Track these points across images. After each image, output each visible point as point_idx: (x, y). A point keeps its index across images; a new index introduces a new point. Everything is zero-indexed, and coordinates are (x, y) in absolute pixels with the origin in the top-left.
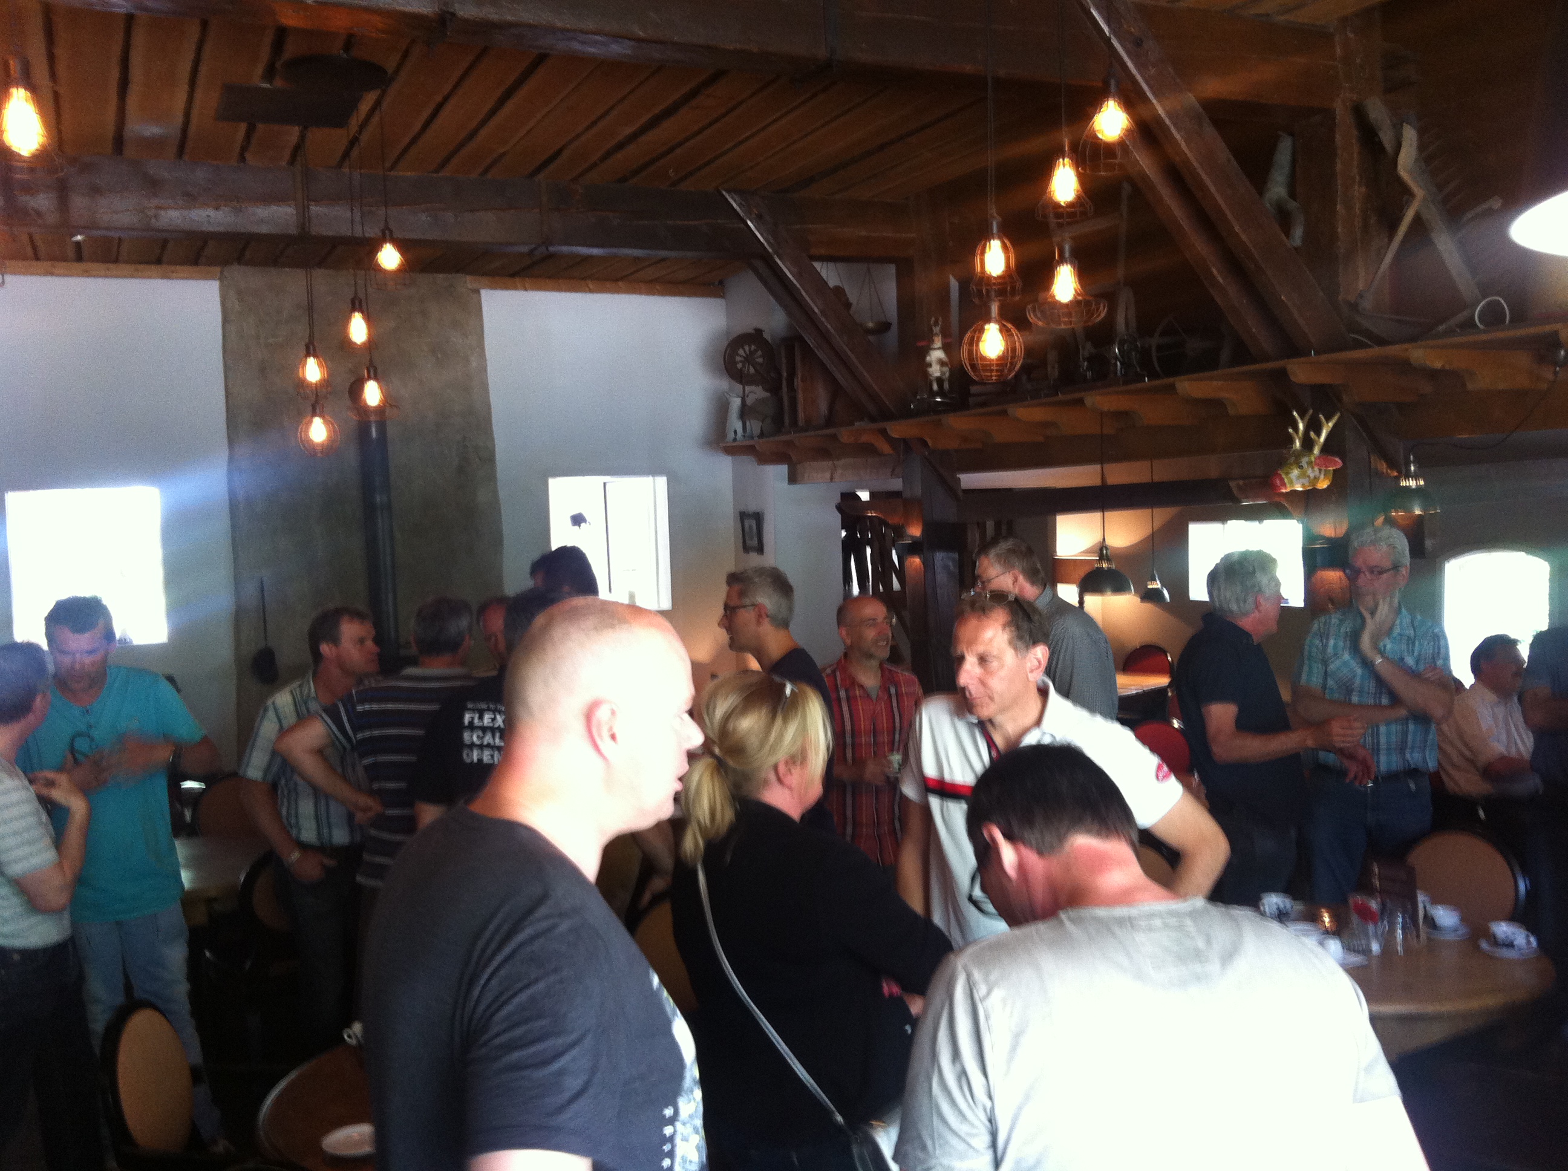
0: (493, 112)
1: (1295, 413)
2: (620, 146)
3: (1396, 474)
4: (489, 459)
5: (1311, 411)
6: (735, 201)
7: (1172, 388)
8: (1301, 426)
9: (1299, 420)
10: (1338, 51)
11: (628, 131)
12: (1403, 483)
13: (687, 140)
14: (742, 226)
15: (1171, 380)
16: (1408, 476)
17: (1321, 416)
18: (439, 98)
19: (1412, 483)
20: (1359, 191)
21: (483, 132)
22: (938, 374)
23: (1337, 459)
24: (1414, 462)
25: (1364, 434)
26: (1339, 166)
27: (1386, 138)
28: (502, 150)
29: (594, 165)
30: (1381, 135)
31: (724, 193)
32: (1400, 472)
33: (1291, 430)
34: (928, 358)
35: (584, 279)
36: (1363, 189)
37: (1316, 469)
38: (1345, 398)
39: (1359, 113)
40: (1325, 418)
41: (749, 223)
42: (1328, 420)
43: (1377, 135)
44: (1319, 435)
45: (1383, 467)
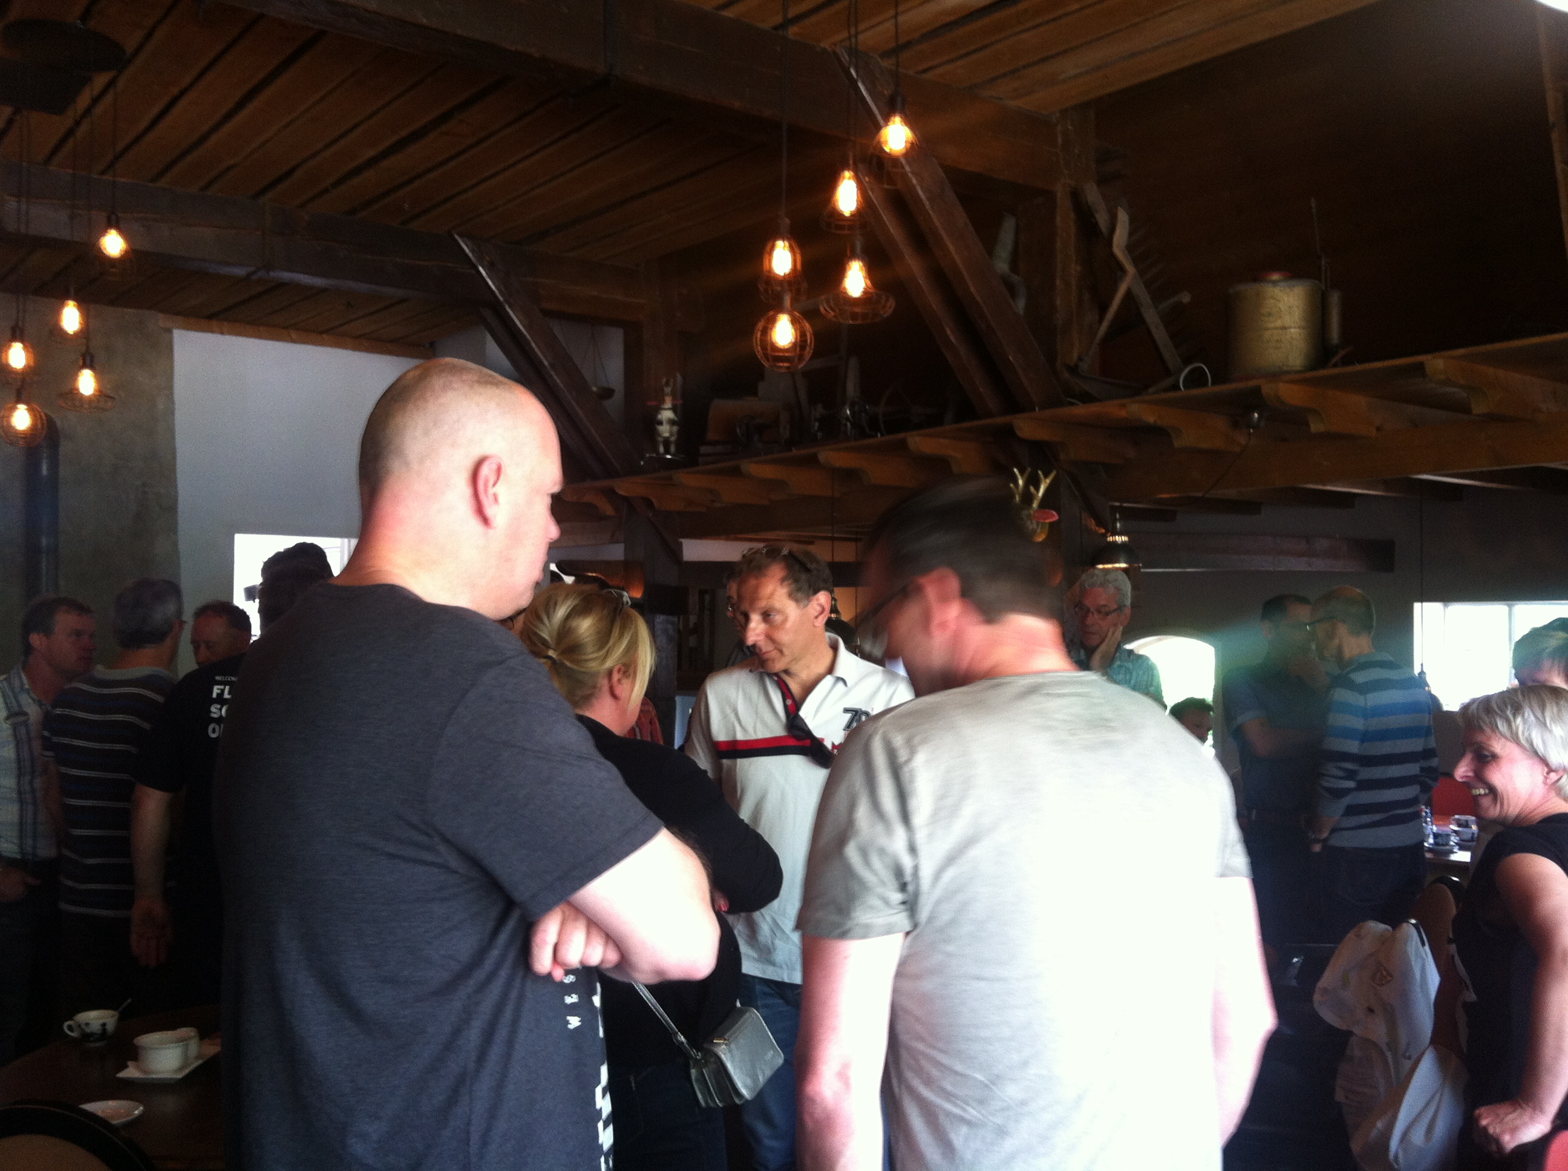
0: (228, 116)
1: (1015, 470)
2: (357, 171)
3: (1103, 531)
4: (171, 509)
5: (1029, 469)
6: (467, 245)
7: (903, 445)
8: (1021, 482)
9: (1019, 477)
10: (1060, 140)
11: (371, 153)
12: (1110, 539)
13: (429, 170)
14: (473, 272)
15: (901, 436)
16: (1114, 534)
17: (1040, 472)
18: (175, 91)
19: (1119, 539)
20: (1075, 269)
21: (214, 138)
22: (667, 435)
23: (1054, 513)
24: (1120, 520)
25: (1077, 493)
26: (1059, 245)
27: (1102, 219)
28: (232, 162)
29: (326, 191)
30: (1097, 216)
31: (456, 237)
32: (1107, 531)
33: (1012, 485)
34: (659, 417)
35: (286, 328)
36: (1078, 268)
37: (1034, 522)
38: (1062, 457)
39: (1076, 197)
40: (1044, 474)
41: (481, 269)
42: (1046, 476)
43: (1092, 216)
44: (1037, 489)
45: (1092, 524)
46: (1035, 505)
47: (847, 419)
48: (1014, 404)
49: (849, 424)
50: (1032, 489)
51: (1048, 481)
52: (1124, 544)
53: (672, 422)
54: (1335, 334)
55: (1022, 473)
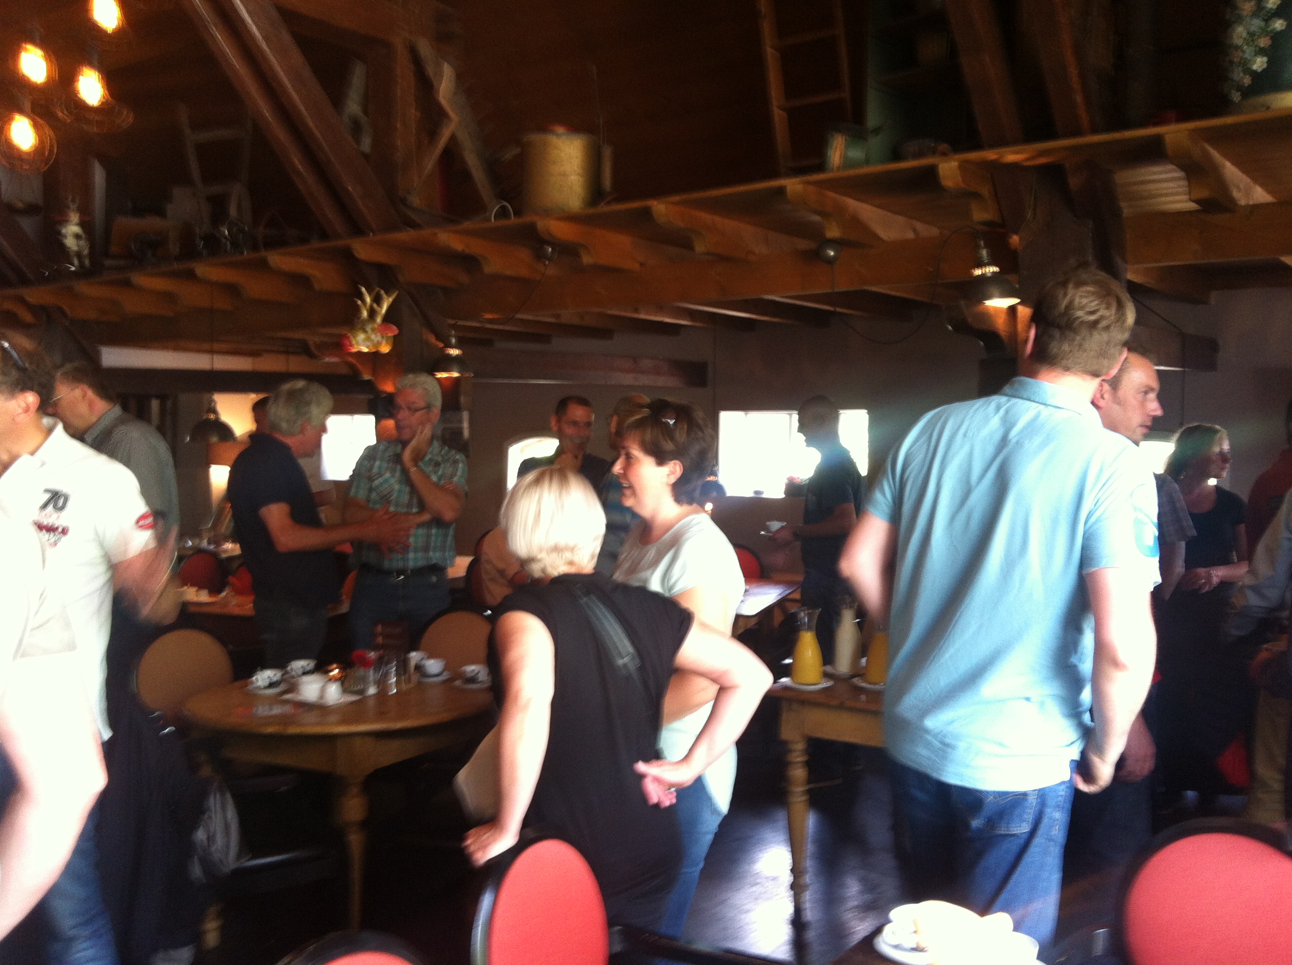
1: (364, 290)
3: (440, 344)
5: (376, 289)
7: (265, 262)
8: (368, 300)
9: (367, 295)
12: (447, 351)
15: (262, 254)
16: (450, 347)
17: (384, 293)
19: (453, 352)
20: (415, 114)
22: (72, 246)
23: (396, 327)
24: (455, 336)
25: (417, 311)
26: (398, 90)
30: (429, 68)
32: (444, 345)
33: (360, 303)
34: (65, 231)
37: (379, 335)
38: (401, 278)
39: (412, 49)
40: (387, 294)
42: (389, 296)
43: (425, 68)
44: (381, 306)
45: (432, 339)
46: (379, 320)
47: (225, 237)
48: (357, 229)
49: (228, 243)
50: (375, 306)
51: (391, 300)
52: (457, 356)
53: (77, 236)
54: (607, 182)
55: (369, 293)
